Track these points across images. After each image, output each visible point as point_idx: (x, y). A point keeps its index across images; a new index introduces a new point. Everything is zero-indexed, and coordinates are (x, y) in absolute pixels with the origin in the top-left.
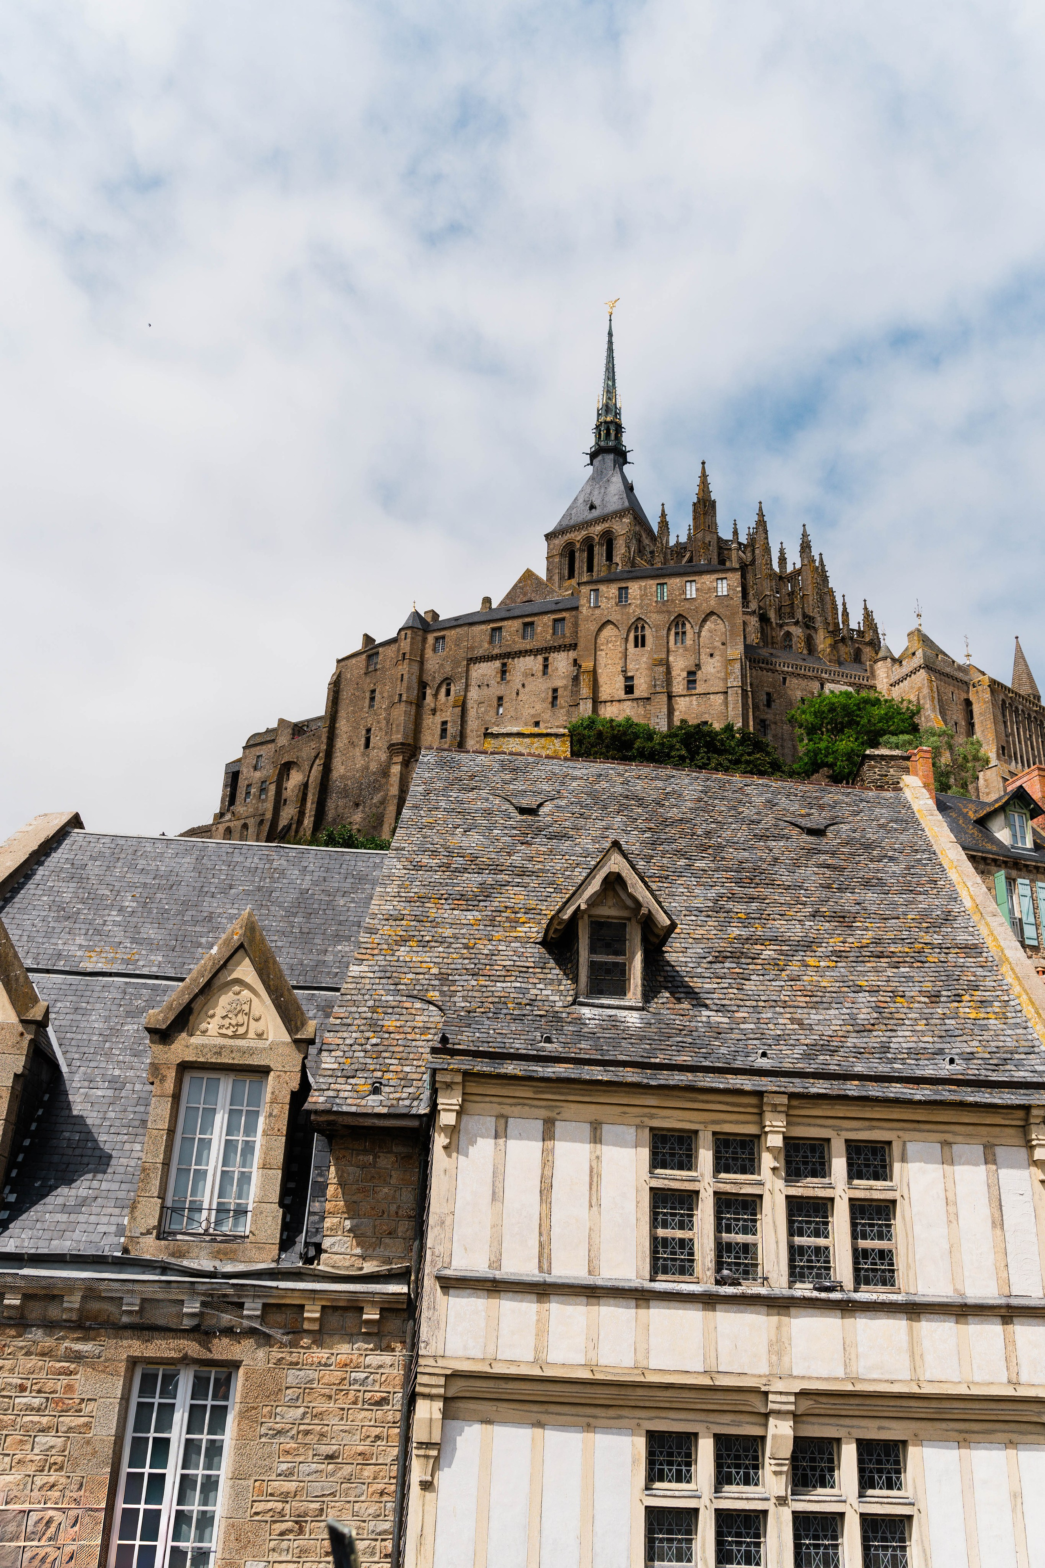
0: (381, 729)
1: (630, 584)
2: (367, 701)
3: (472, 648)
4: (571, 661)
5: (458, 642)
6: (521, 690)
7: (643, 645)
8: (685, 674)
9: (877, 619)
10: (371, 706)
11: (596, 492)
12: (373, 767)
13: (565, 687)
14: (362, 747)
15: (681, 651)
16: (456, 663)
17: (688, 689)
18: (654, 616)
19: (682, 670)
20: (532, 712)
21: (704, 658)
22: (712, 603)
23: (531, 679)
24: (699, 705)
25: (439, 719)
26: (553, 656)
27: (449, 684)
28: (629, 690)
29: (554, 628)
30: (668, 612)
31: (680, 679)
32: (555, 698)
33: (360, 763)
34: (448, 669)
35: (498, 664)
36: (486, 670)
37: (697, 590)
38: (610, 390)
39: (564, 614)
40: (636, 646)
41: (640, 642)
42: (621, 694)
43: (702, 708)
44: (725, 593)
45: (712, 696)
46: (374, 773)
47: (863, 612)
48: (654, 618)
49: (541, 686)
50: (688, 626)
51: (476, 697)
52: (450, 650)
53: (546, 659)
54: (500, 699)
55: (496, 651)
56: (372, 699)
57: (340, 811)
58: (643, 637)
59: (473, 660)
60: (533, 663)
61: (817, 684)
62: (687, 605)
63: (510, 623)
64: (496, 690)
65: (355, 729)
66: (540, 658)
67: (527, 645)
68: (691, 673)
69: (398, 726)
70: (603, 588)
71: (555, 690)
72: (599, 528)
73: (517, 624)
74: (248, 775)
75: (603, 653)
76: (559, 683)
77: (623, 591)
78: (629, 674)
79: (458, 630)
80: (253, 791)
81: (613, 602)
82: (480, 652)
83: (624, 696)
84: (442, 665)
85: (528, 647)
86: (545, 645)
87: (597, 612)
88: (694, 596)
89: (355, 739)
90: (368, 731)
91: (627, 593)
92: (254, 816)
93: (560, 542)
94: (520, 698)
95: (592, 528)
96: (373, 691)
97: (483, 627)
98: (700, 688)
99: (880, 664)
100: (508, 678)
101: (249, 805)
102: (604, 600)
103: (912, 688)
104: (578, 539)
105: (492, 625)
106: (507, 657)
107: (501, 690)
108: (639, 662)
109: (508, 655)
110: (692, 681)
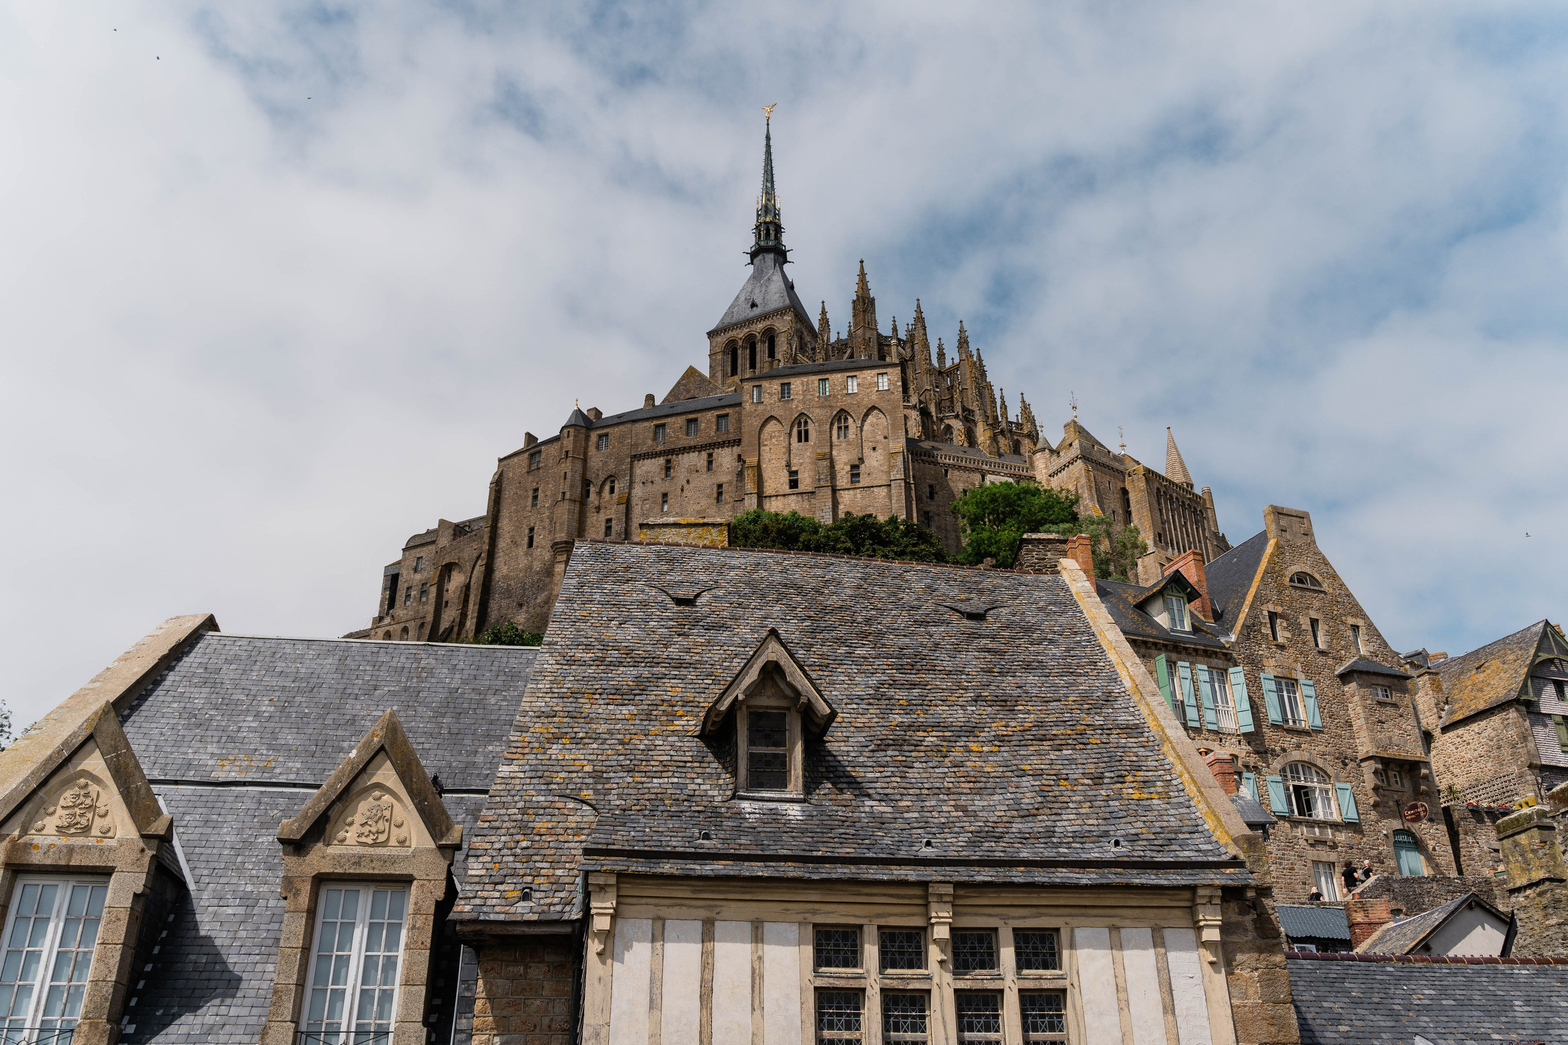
0: (544, 528)
1: (792, 380)
2: (530, 500)
3: (636, 445)
4: (735, 456)
5: (621, 438)
6: (686, 487)
7: (807, 440)
8: (848, 468)
9: (1035, 411)
10: (534, 505)
11: (757, 291)
12: (537, 566)
13: (730, 483)
14: (525, 547)
15: (844, 445)
16: (620, 461)
17: (852, 482)
18: (817, 411)
19: (846, 464)
20: (698, 508)
21: (867, 451)
22: (874, 397)
23: (695, 475)
24: (863, 498)
25: (603, 517)
26: (717, 452)
27: (613, 482)
28: (794, 484)
29: (718, 424)
30: (831, 407)
31: (843, 472)
32: (720, 494)
33: (523, 562)
34: (612, 466)
35: (661, 461)
36: (650, 467)
37: (858, 385)
38: (769, 191)
39: (727, 411)
40: (800, 441)
41: (803, 437)
42: (786, 489)
43: (866, 502)
44: (886, 388)
45: (875, 489)
46: (538, 573)
47: (1020, 404)
48: (816, 413)
49: (706, 482)
50: (850, 420)
51: (640, 494)
52: (614, 447)
53: (710, 455)
54: (665, 495)
55: (660, 448)
56: (535, 498)
57: (504, 611)
58: (806, 432)
59: (637, 457)
60: (697, 459)
61: (978, 476)
62: (849, 400)
63: (673, 419)
64: (660, 487)
65: (518, 528)
66: (704, 454)
67: (691, 441)
68: (854, 467)
69: (561, 524)
70: (765, 384)
71: (720, 486)
72: (760, 326)
73: (680, 421)
74: (408, 577)
75: (767, 448)
76: (723, 479)
77: (785, 387)
78: (794, 469)
79: (621, 427)
80: (413, 593)
81: (775, 398)
82: (643, 449)
83: (788, 491)
84: (606, 462)
85: (692, 443)
86: (710, 441)
87: (760, 407)
88: (856, 391)
89: (519, 540)
90: (532, 530)
91: (789, 389)
92: (414, 619)
93: (722, 339)
94: (684, 494)
95: (754, 325)
96: (536, 490)
97: (646, 424)
98: (864, 481)
99: (1038, 455)
100: (672, 475)
101: (409, 608)
102: (767, 396)
103: (1070, 478)
104: (740, 336)
105: (656, 422)
106: (670, 453)
107: (665, 487)
108: (804, 458)
109: (672, 452)
110: (855, 475)
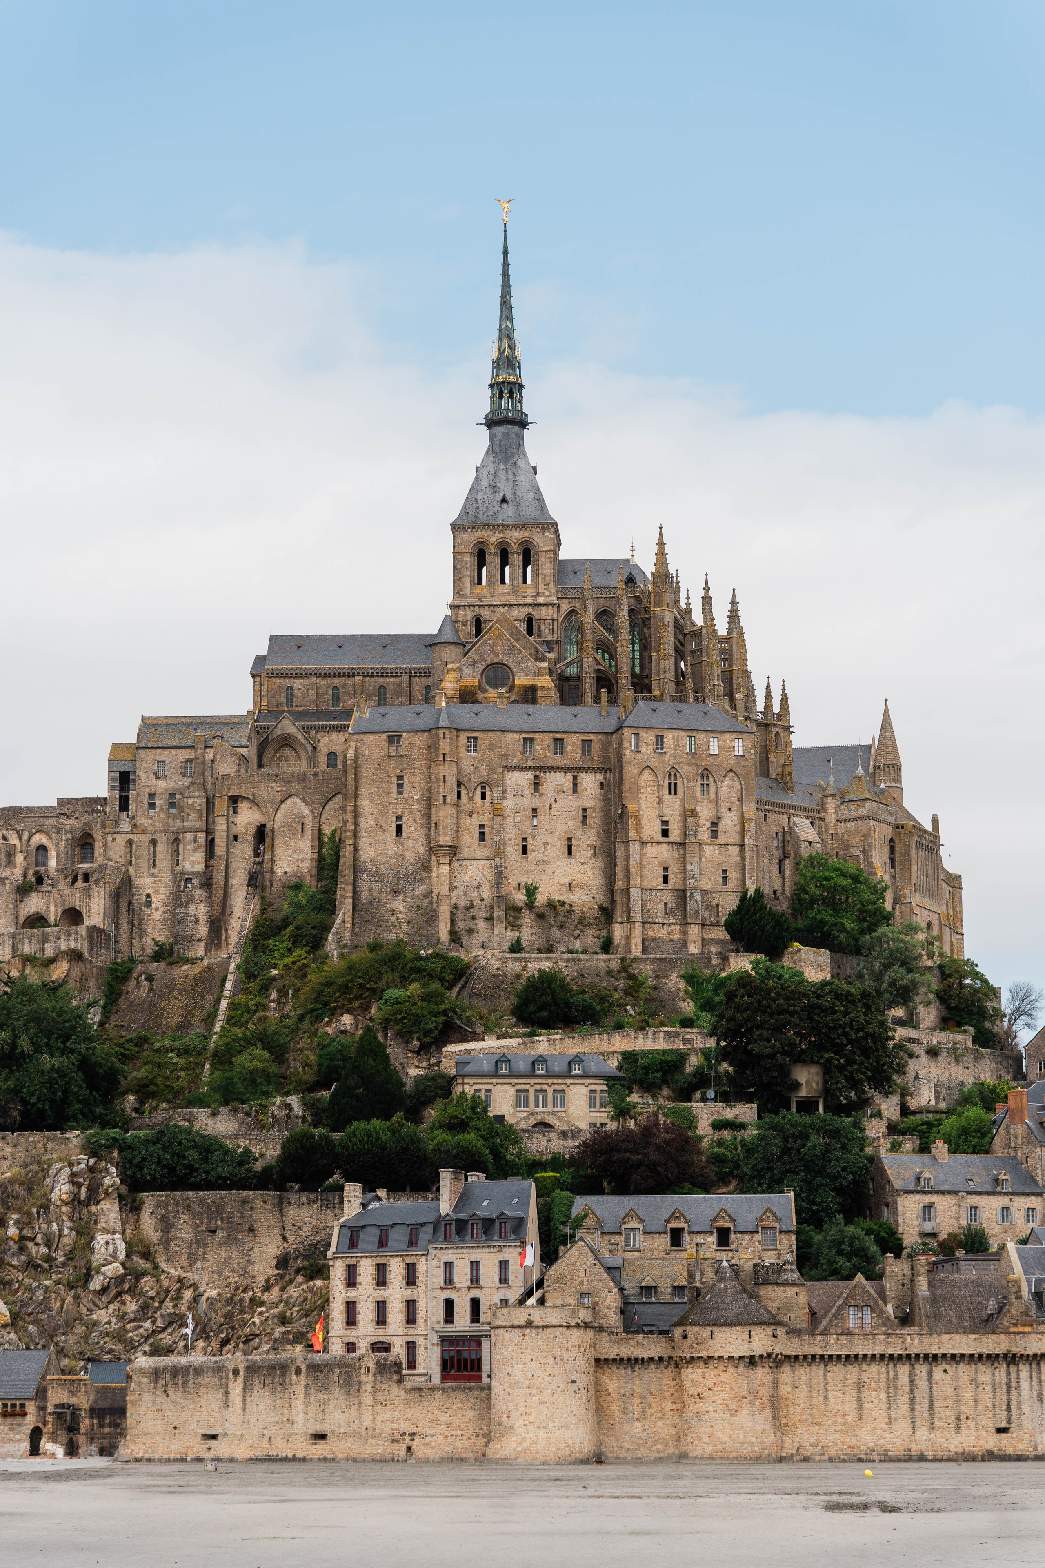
0: (415, 820)
1: (665, 733)
2: (394, 788)
3: (505, 756)
4: (598, 783)
5: (492, 746)
6: (554, 805)
7: (675, 793)
8: (709, 824)
10: (400, 792)
11: (502, 476)
12: (410, 857)
13: (594, 808)
14: (394, 834)
15: (706, 802)
16: (492, 769)
17: (712, 837)
18: (685, 767)
19: (707, 820)
20: (565, 828)
21: (723, 811)
22: (732, 761)
23: (562, 795)
24: (720, 854)
25: (475, 821)
26: (582, 775)
27: (483, 788)
28: (665, 833)
29: (583, 749)
30: (697, 765)
31: (705, 828)
32: (585, 817)
33: (393, 849)
34: (484, 773)
35: (530, 775)
36: (519, 780)
37: (719, 747)
39: (591, 737)
40: (670, 793)
41: (673, 789)
42: (658, 837)
43: (723, 858)
44: (741, 753)
45: (730, 847)
46: (412, 864)
48: (685, 770)
49: (571, 804)
50: (711, 779)
51: (511, 805)
52: (484, 754)
53: (575, 778)
54: (534, 810)
55: (530, 763)
56: (400, 786)
57: (376, 894)
58: (675, 784)
59: (508, 768)
60: (562, 780)
62: (711, 760)
63: (541, 736)
64: (530, 801)
65: (384, 812)
66: (570, 776)
67: (557, 761)
68: (714, 824)
69: (444, 827)
70: (643, 734)
71: (584, 810)
73: (548, 739)
74: (144, 779)
75: (643, 796)
76: (588, 804)
77: (660, 740)
78: (665, 819)
79: (491, 734)
80: (158, 803)
81: (651, 748)
82: (514, 762)
83: (661, 839)
84: (477, 767)
85: (560, 764)
86: (575, 765)
87: (638, 756)
88: (716, 752)
89: (385, 826)
90: (399, 818)
91: (662, 741)
93: (470, 537)
94: (553, 813)
95: (508, 532)
96: (400, 778)
97: (515, 735)
98: (722, 839)
99: (829, 799)
100: (541, 791)
101: (156, 819)
102: (644, 745)
105: (524, 735)
106: (540, 770)
107: (535, 802)
108: (673, 808)
109: (540, 768)
110: (714, 834)
